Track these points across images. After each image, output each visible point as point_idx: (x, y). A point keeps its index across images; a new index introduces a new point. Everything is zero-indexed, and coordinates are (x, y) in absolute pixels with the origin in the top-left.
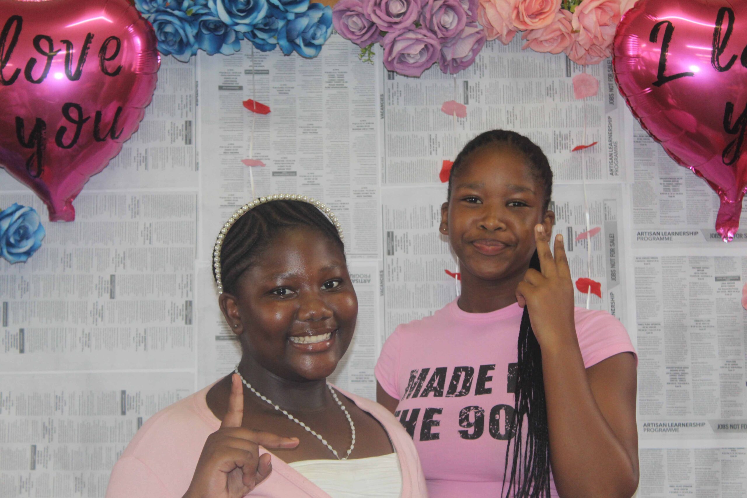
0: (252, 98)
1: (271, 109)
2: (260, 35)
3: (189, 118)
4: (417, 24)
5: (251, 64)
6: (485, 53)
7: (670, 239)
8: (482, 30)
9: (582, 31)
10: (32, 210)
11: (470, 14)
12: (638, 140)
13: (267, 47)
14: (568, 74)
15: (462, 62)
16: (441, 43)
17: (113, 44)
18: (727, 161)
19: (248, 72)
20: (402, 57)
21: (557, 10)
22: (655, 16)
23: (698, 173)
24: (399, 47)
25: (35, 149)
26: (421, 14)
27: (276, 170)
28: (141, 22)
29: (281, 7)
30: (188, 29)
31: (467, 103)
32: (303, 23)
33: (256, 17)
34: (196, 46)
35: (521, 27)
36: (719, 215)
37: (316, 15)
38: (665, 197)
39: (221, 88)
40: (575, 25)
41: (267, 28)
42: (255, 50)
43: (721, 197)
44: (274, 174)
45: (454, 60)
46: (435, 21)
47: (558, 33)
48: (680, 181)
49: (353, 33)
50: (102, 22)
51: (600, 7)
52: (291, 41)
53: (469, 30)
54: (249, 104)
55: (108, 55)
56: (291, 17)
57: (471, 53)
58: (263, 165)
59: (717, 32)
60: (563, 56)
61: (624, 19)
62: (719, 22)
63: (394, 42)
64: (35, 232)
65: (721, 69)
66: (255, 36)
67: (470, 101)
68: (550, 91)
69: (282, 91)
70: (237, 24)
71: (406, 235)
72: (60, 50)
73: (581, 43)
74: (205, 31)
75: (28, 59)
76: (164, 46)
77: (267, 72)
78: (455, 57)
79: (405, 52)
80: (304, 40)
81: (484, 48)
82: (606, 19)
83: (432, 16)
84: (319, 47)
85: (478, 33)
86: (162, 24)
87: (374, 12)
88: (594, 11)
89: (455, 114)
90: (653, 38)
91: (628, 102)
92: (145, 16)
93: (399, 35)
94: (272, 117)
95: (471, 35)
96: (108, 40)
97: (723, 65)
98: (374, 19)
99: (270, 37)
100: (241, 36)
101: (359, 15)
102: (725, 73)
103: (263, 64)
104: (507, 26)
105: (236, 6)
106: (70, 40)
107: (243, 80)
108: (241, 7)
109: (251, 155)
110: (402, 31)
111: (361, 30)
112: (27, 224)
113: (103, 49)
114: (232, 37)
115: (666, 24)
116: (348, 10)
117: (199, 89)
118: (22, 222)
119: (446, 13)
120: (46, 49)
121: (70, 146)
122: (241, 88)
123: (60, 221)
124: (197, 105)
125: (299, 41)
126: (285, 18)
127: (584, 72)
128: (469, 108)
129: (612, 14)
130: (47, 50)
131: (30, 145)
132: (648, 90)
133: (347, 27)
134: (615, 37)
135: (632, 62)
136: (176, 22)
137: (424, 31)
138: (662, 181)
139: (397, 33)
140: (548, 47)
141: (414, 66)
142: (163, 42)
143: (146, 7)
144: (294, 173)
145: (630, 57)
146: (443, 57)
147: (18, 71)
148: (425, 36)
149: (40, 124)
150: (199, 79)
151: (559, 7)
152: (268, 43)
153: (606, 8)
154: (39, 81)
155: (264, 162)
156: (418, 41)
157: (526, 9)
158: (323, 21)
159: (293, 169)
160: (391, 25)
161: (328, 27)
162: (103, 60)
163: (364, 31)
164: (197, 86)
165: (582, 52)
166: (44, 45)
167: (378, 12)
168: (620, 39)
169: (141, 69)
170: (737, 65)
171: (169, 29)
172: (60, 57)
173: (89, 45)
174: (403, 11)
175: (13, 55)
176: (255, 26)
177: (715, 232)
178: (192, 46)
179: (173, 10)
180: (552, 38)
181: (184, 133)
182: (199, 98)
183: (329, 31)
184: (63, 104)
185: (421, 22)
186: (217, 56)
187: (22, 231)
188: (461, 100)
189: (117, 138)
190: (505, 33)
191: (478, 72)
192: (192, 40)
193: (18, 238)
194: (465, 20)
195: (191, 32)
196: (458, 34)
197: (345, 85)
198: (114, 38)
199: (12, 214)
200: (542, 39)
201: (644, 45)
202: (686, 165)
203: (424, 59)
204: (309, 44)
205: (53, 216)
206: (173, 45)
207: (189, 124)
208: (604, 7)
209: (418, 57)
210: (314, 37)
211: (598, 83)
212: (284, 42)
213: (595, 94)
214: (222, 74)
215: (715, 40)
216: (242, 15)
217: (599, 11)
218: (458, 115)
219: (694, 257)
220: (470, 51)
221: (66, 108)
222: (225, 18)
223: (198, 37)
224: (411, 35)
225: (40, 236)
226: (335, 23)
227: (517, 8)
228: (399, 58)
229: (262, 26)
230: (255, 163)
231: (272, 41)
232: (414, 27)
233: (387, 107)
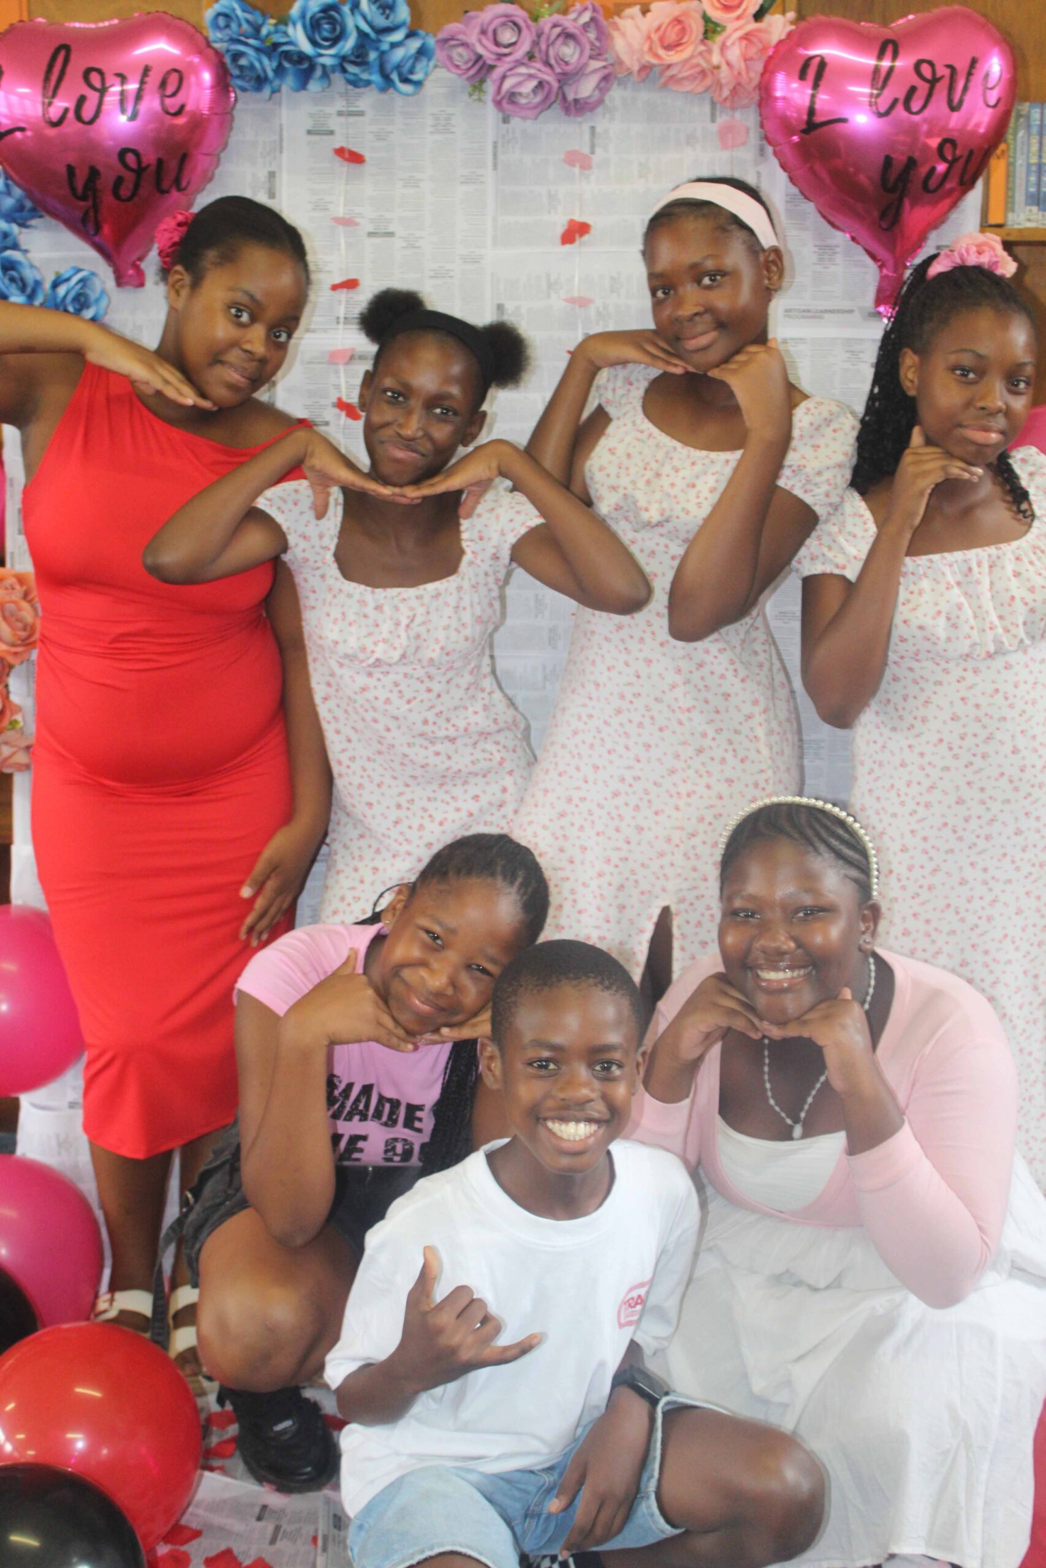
0: (344, 145)
1: (367, 156)
2: (352, 69)
3: (272, 169)
4: (531, 56)
5: (344, 103)
6: (616, 94)
7: (821, 317)
8: (612, 65)
9: (724, 67)
10: (93, 274)
11: (597, 44)
12: (790, 200)
13: (361, 84)
14: (713, 120)
15: (586, 103)
16: (559, 81)
17: (174, 77)
18: (884, 225)
19: (340, 114)
20: (512, 97)
21: (698, 41)
22: (806, 49)
23: (853, 239)
24: (508, 84)
25: (90, 203)
26: (536, 43)
27: (371, 230)
28: (210, 52)
29: (373, 35)
30: (266, 61)
31: (593, 152)
32: (398, 54)
33: (343, 47)
34: (277, 83)
35: (654, 61)
36: (879, 291)
37: (414, 45)
38: (818, 268)
39: (309, 132)
40: (716, 59)
41: (359, 60)
42: (350, 87)
43: (881, 267)
44: (371, 234)
45: (576, 101)
46: (552, 53)
47: (698, 69)
48: (838, 250)
49: (457, 67)
50: (161, 50)
51: (747, 37)
52: (386, 77)
53: (596, 64)
54: (340, 152)
55: (170, 90)
56: (385, 47)
57: (597, 93)
58: (357, 224)
59: (876, 70)
60: (707, 96)
61: (774, 53)
62: (880, 56)
63: (504, 77)
64: (97, 300)
65: (880, 115)
66: (344, 71)
67: (598, 150)
68: (691, 140)
69: (379, 137)
70: (321, 55)
71: (518, 308)
72: (112, 86)
73: (723, 81)
74: (287, 65)
75: (78, 95)
76: (239, 82)
77: (361, 114)
78: (579, 96)
79: (516, 90)
80: (400, 75)
81: (615, 86)
82: (753, 51)
83: (548, 46)
84: (418, 84)
85: (605, 67)
86: (237, 56)
87: (480, 41)
88: (737, 43)
89: (578, 165)
90: (802, 76)
91: (775, 154)
92: (217, 46)
93: (511, 69)
94: (368, 168)
95: (596, 71)
96: (169, 73)
97: (882, 110)
98: (480, 50)
99: (364, 71)
100: (329, 70)
101: (464, 45)
102: (885, 119)
103: (358, 103)
104: (638, 60)
105: (320, 33)
106: (125, 73)
107: (335, 123)
108: (326, 34)
109: (341, 212)
110: (512, 65)
111: (466, 63)
112: (88, 291)
113: (163, 84)
114: (318, 72)
115: (818, 60)
116: (452, 39)
117: (285, 134)
118: (81, 288)
119: (565, 44)
120: (97, 83)
121: (129, 199)
122: (332, 133)
123: (128, 288)
124: (281, 152)
125: (395, 77)
126: (377, 49)
127: (733, 116)
128: (596, 158)
129: (760, 46)
130: (98, 85)
131: (84, 198)
132: (795, 138)
133: (450, 58)
134: (762, 75)
135: (780, 104)
136: (250, 52)
137: (539, 65)
138: (816, 249)
139: (506, 67)
140: (688, 87)
141: (528, 107)
142: (238, 77)
143: (219, 35)
144: (391, 234)
145: (776, 98)
146: (564, 98)
147: (66, 110)
148: (539, 70)
149: (94, 173)
150: (284, 121)
151: (701, 37)
152: (361, 80)
153: (755, 40)
154: (92, 122)
155: (358, 220)
156: (531, 76)
157: (661, 40)
158: (422, 52)
159: (391, 230)
160: (500, 57)
161: (429, 60)
162: (163, 96)
163: (470, 64)
164: (281, 130)
165: (726, 92)
166: (95, 79)
167: (484, 41)
168: (767, 75)
169: (211, 109)
170: (900, 111)
171: (243, 62)
172: (114, 94)
173: (147, 79)
174: (513, 40)
175: (61, 92)
176: (344, 59)
177: (872, 310)
178: (271, 82)
179: (247, 37)
180: (691, 75)
181: (267, 185)
182: (285, 144)
183: (432, 64)
184: (119, 149)
185: (537, 54)
186: (303, 93)
187: (82, 299)
188: (586, 150)
189: (184, 189)
190: (636, 68)
191: (607, 116)
192: (271, 74)
193: (78, 307)
194: (587, 52)
195: (269, 65)
196: (581, 69)
197: (453, 129)
198: (175, 70)
199: (68, 280)
200: (680, 76)
201: (795, 85)
202: (843, 231)
203: (538, 99)
204: (405, 80)
205: (120, 280)
206: (250, 81)
207: (272, 175)
208: (752, 38)
209: (532, 96)
210: (411, 72)
211: (748, 130)
212: (376, 78)
213: (744, 144)
214: (311, 115)
215: (874, 79)
216: (326, 44)
217: (744, 42)
218: (583, 167)
219: (849, 339)
220: (594, 90)
221: (123, 153)
222: (306, 47)
223: (279, 71)
224: (523, 70)
225: (104, 303)
226: (439, 55)
227: (649, 38)
228: (510, 99)
229: (352, 58)
230: (347, 222)
231: (365, 76)
232: (526, 61)
233: (501, 157)
